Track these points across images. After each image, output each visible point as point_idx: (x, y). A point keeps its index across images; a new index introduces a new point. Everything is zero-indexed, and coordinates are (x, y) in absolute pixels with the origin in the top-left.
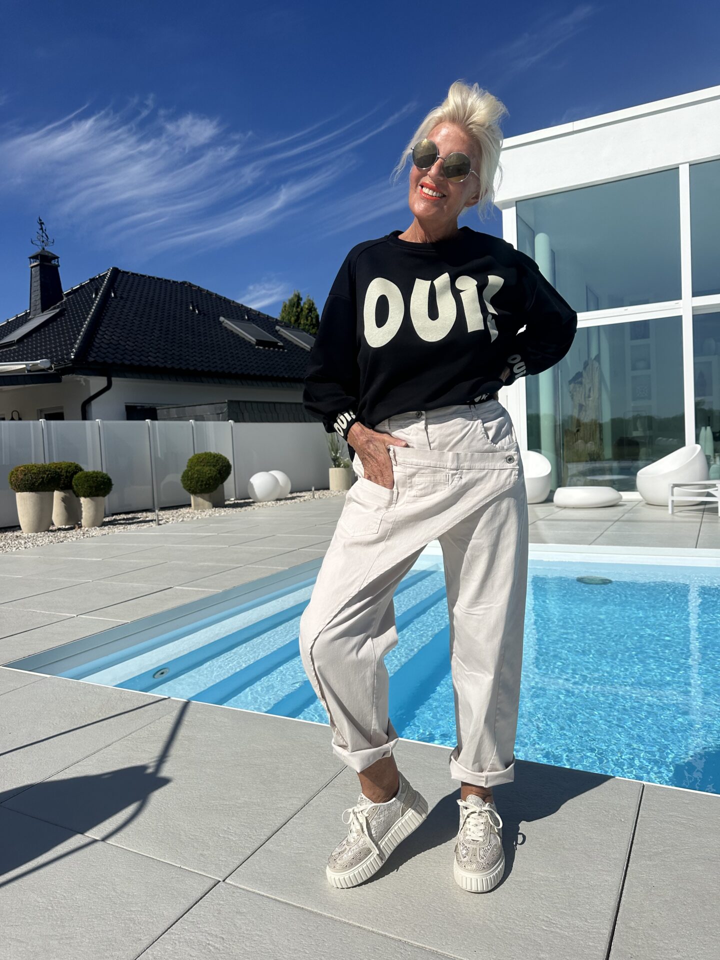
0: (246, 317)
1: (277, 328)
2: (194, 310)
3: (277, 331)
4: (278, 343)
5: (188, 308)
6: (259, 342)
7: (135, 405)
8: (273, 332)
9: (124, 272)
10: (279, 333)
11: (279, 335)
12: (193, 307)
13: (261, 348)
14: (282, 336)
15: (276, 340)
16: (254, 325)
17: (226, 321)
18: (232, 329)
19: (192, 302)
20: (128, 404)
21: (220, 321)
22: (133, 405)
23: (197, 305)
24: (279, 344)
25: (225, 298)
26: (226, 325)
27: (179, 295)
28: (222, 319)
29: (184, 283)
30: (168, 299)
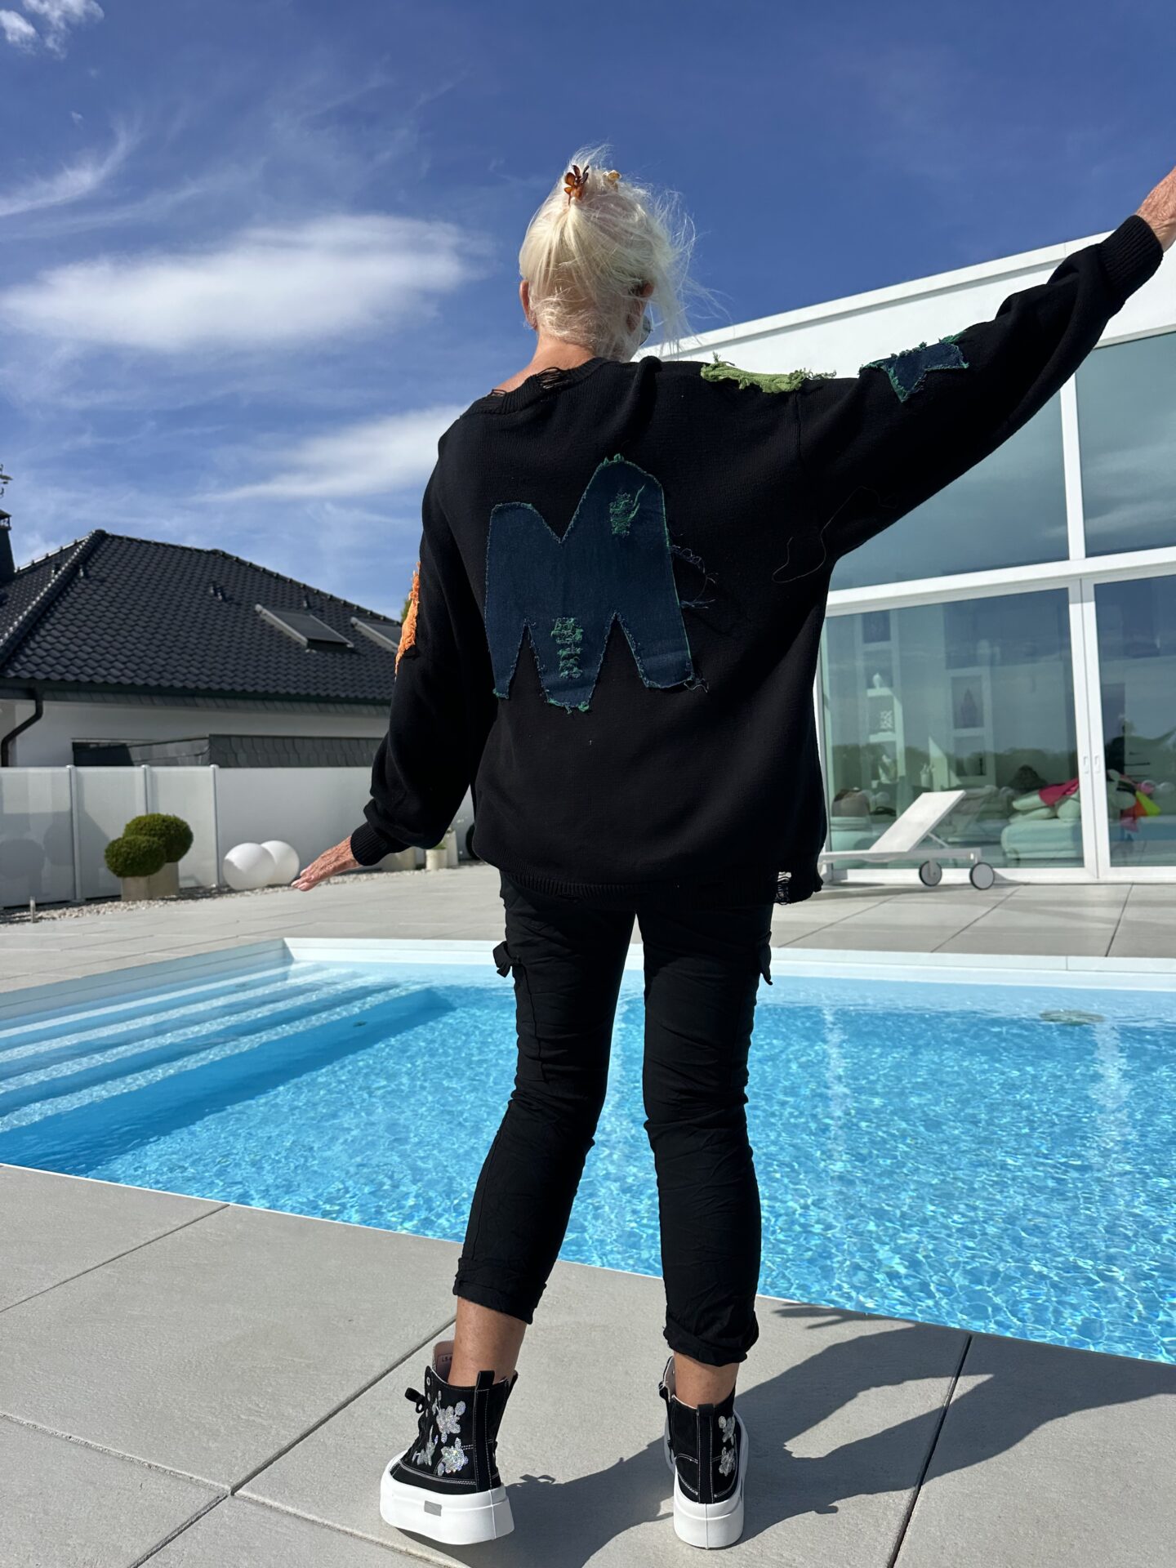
0: (305, 605)
1: (354, 620)
2: (216, 595)
3: (353, 626)
4: (347, 643)
5: (206, 592)
6: (313, 643)
7: (89, 741)
8: (346, 626)
9: (114, 537)
10: (356, 628)
11: (355, 631)
12: (215, 590)
13: (314, 651)
14: (360, 632)
15: (346, 640)
16: (312, 617)
17: (265, 611)
18: (273, 623)
19: (214, 583)
20: (77, 741)
21: (255, 611)
22: (84, 741)
23: (221, 588)
24: (349, 646)
25: (278, 575)
26: (265, 618)
27: (199, 571)
28: (258, 607)
29: (214, 552)
30: (177, 576)
